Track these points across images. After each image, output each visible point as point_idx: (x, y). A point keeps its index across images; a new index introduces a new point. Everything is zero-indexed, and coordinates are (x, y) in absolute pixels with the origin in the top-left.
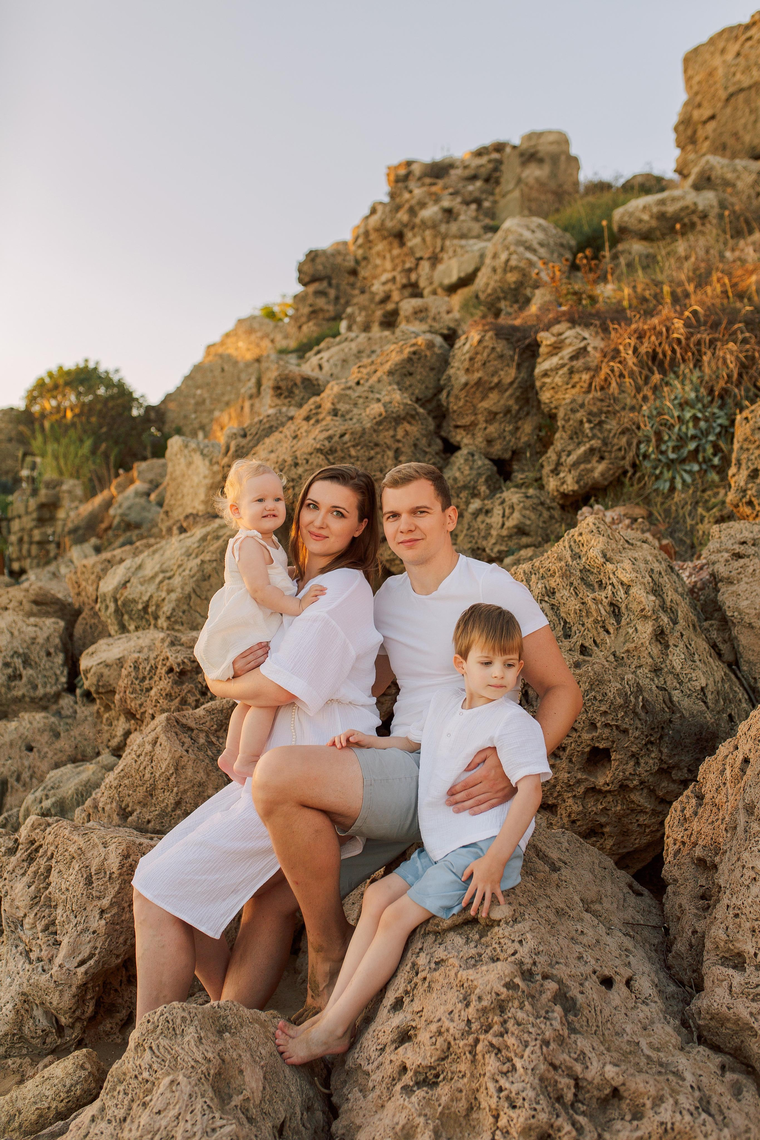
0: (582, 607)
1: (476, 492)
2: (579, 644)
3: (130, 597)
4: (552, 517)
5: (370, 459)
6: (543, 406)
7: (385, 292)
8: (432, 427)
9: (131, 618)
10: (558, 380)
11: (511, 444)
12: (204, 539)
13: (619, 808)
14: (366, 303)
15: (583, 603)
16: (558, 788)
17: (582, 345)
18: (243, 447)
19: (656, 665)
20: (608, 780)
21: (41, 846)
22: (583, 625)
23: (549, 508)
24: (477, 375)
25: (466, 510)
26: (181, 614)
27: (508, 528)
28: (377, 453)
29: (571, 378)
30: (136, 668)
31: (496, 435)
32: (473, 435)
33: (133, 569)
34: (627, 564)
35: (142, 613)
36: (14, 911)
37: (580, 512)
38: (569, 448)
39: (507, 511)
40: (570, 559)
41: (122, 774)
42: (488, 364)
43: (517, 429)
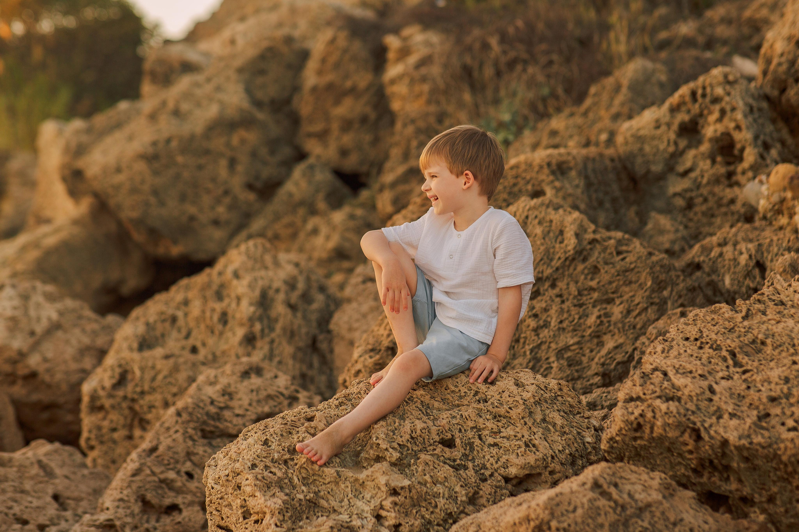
1: (314, 208)
10: (403, 89)
17: (429, 51)
24: (328, 78)
27: (327, 251)
28: (208, 162)
29: (413, 89)
31: (352, 146)
32: (326, 143)
42: (340, 67)
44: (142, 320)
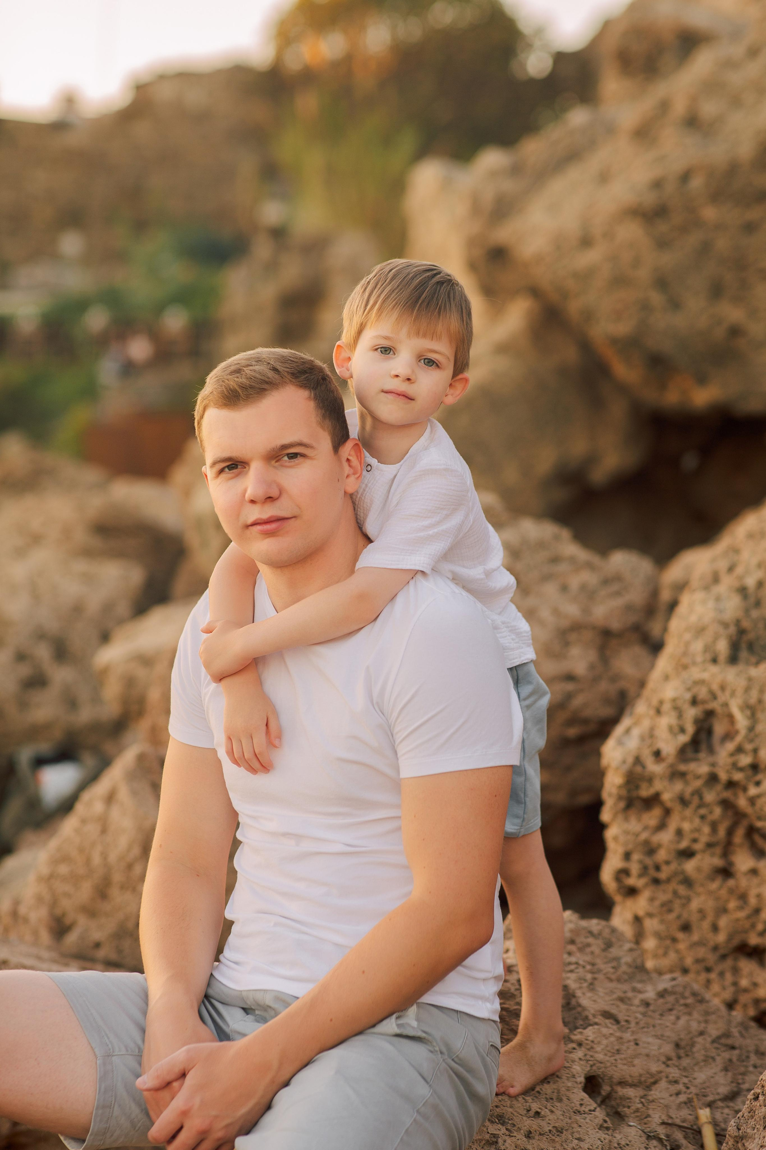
44: (727, 583)
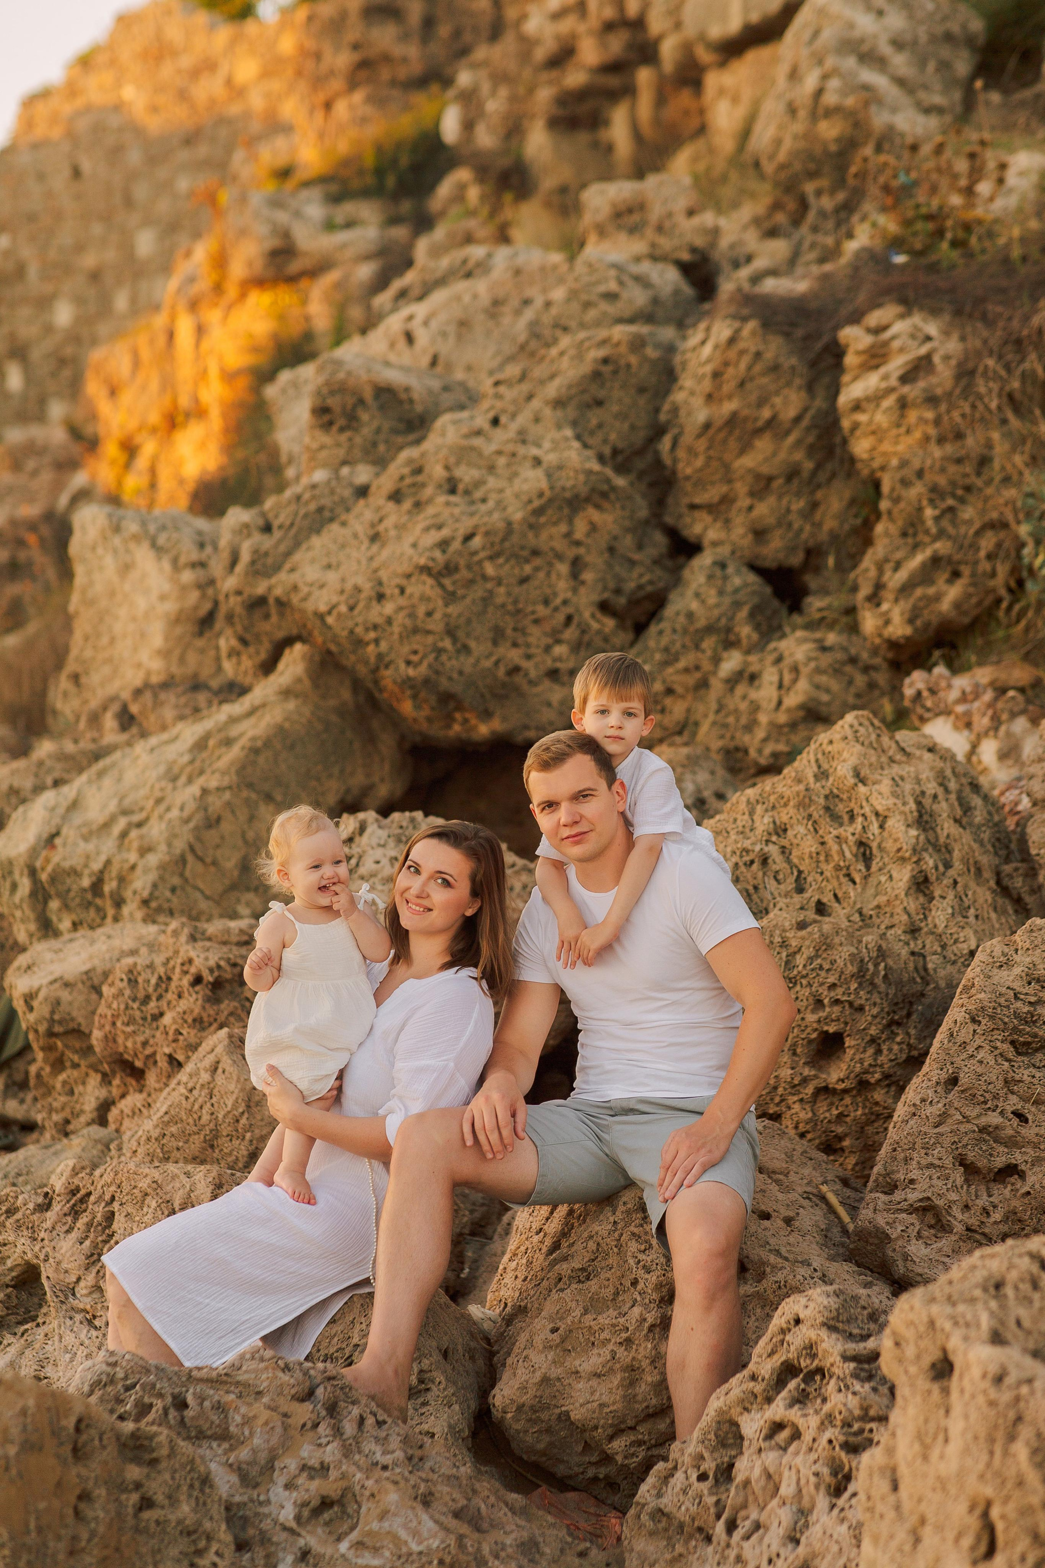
0: (820, 848)
1: (732, 637)
2: (815, 899)
3: (66, 865)
4: (872, 685)
5: (524, 580)
6: (859, 466)
7: (558, 37)
8: (643, 513)
9: (66, 907)
10: (881, 418)
11: (804, 536)
12: (201, 745)
13: (859, 1112)
14: (512, 66)
15: (823, 843)
16: (780, 1091)
17: (923, 350)
18: (266, 554)
19: (912, 923)
20: (842, 1076)
21: (89, 1194)
22: (822, 873)
23: (867, 669)
24: (729, 407)
25: (715, 673)
26: (168, 894)
27: (789, 710)
28: (537, 569)
29: (902, 416)
30: (133, 982)
31: (771, 520)
32: (727, 521)
33: (61, 810)
34: (885, 786)
35: (89, 896)
36: (62, 1276)
37: (907, 681)
38: (899, 555)
39: (787, 678)
40: (811, 780)
41: (166, 1119)
42: (749, 386)
43: (814, 505)
